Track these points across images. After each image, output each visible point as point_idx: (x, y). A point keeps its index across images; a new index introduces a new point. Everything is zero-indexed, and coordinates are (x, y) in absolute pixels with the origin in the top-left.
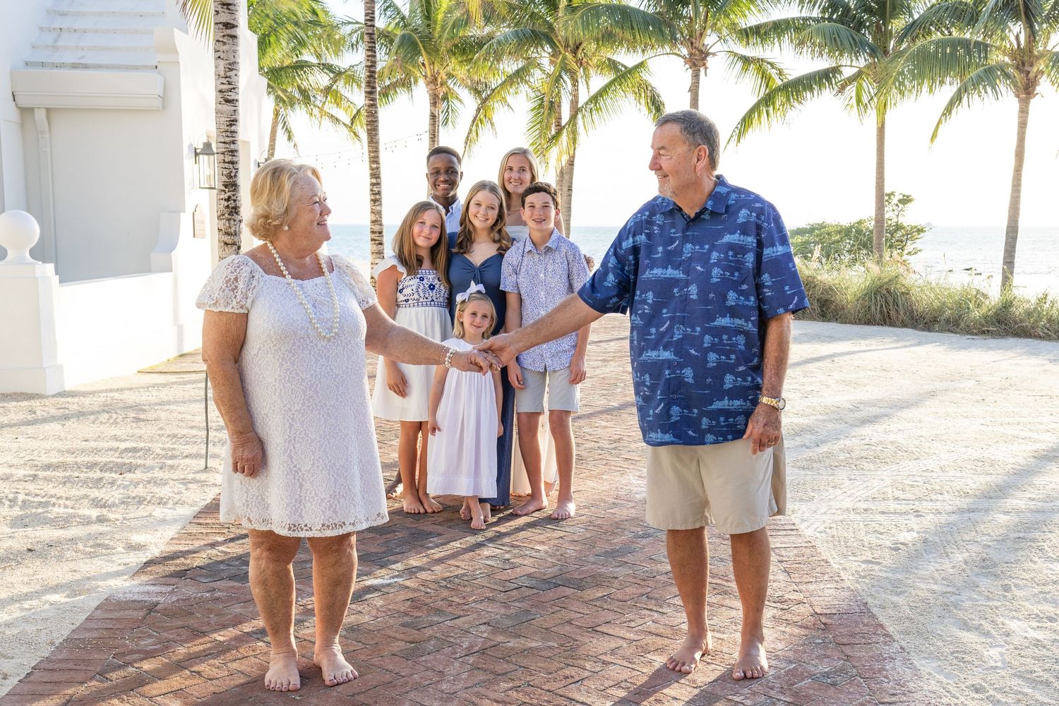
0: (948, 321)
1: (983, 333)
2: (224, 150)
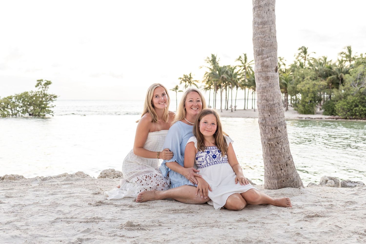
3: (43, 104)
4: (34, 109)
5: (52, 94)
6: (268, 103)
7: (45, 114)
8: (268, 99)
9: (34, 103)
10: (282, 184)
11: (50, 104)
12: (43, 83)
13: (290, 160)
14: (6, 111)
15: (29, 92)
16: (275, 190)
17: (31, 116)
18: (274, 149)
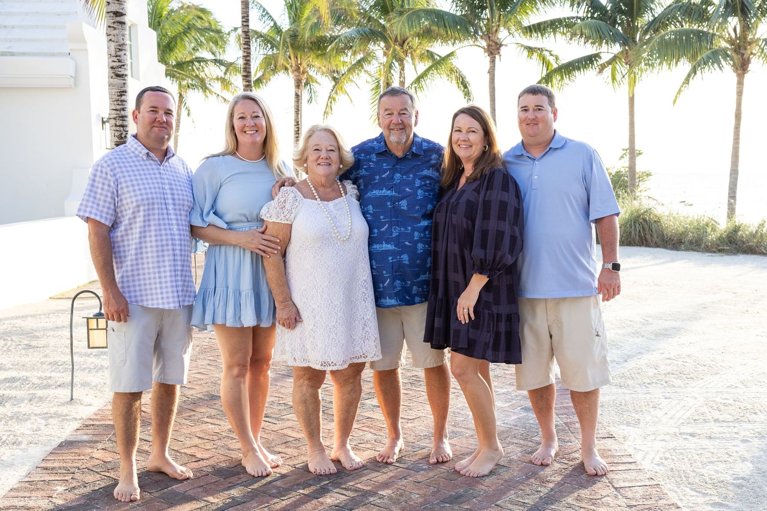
0: (691, 243)
1: (720, 251)
2: (115, 116)
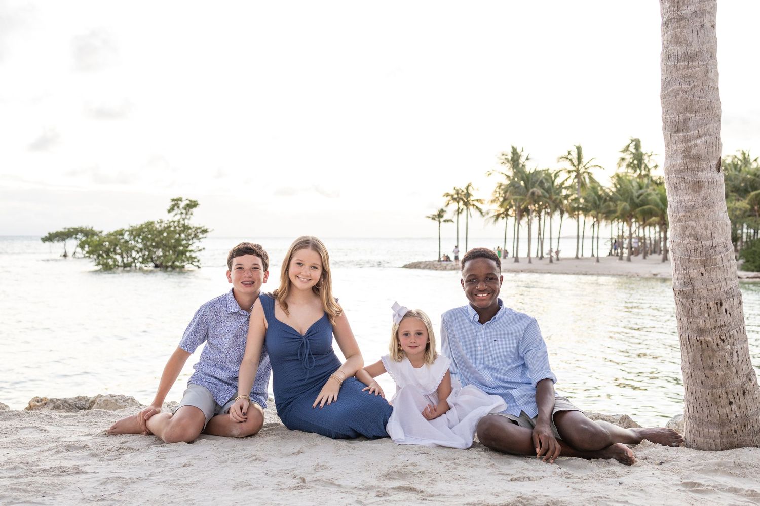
3: (181, 245)
4: (165, 256)
5: (198, 226)
6: (700, 245)
7: (185, 264)
8: (700, 233)
9: (164, 242)
10: (731, 439)
11: (195, 245)
12: (182, 205)
13: (750, 380)
14: (112, 258)
15: (156, 222)
16: (714, 453)
17: (159, 269)
18: (714, 354)
